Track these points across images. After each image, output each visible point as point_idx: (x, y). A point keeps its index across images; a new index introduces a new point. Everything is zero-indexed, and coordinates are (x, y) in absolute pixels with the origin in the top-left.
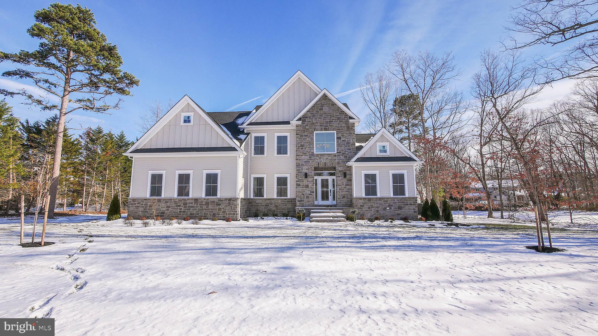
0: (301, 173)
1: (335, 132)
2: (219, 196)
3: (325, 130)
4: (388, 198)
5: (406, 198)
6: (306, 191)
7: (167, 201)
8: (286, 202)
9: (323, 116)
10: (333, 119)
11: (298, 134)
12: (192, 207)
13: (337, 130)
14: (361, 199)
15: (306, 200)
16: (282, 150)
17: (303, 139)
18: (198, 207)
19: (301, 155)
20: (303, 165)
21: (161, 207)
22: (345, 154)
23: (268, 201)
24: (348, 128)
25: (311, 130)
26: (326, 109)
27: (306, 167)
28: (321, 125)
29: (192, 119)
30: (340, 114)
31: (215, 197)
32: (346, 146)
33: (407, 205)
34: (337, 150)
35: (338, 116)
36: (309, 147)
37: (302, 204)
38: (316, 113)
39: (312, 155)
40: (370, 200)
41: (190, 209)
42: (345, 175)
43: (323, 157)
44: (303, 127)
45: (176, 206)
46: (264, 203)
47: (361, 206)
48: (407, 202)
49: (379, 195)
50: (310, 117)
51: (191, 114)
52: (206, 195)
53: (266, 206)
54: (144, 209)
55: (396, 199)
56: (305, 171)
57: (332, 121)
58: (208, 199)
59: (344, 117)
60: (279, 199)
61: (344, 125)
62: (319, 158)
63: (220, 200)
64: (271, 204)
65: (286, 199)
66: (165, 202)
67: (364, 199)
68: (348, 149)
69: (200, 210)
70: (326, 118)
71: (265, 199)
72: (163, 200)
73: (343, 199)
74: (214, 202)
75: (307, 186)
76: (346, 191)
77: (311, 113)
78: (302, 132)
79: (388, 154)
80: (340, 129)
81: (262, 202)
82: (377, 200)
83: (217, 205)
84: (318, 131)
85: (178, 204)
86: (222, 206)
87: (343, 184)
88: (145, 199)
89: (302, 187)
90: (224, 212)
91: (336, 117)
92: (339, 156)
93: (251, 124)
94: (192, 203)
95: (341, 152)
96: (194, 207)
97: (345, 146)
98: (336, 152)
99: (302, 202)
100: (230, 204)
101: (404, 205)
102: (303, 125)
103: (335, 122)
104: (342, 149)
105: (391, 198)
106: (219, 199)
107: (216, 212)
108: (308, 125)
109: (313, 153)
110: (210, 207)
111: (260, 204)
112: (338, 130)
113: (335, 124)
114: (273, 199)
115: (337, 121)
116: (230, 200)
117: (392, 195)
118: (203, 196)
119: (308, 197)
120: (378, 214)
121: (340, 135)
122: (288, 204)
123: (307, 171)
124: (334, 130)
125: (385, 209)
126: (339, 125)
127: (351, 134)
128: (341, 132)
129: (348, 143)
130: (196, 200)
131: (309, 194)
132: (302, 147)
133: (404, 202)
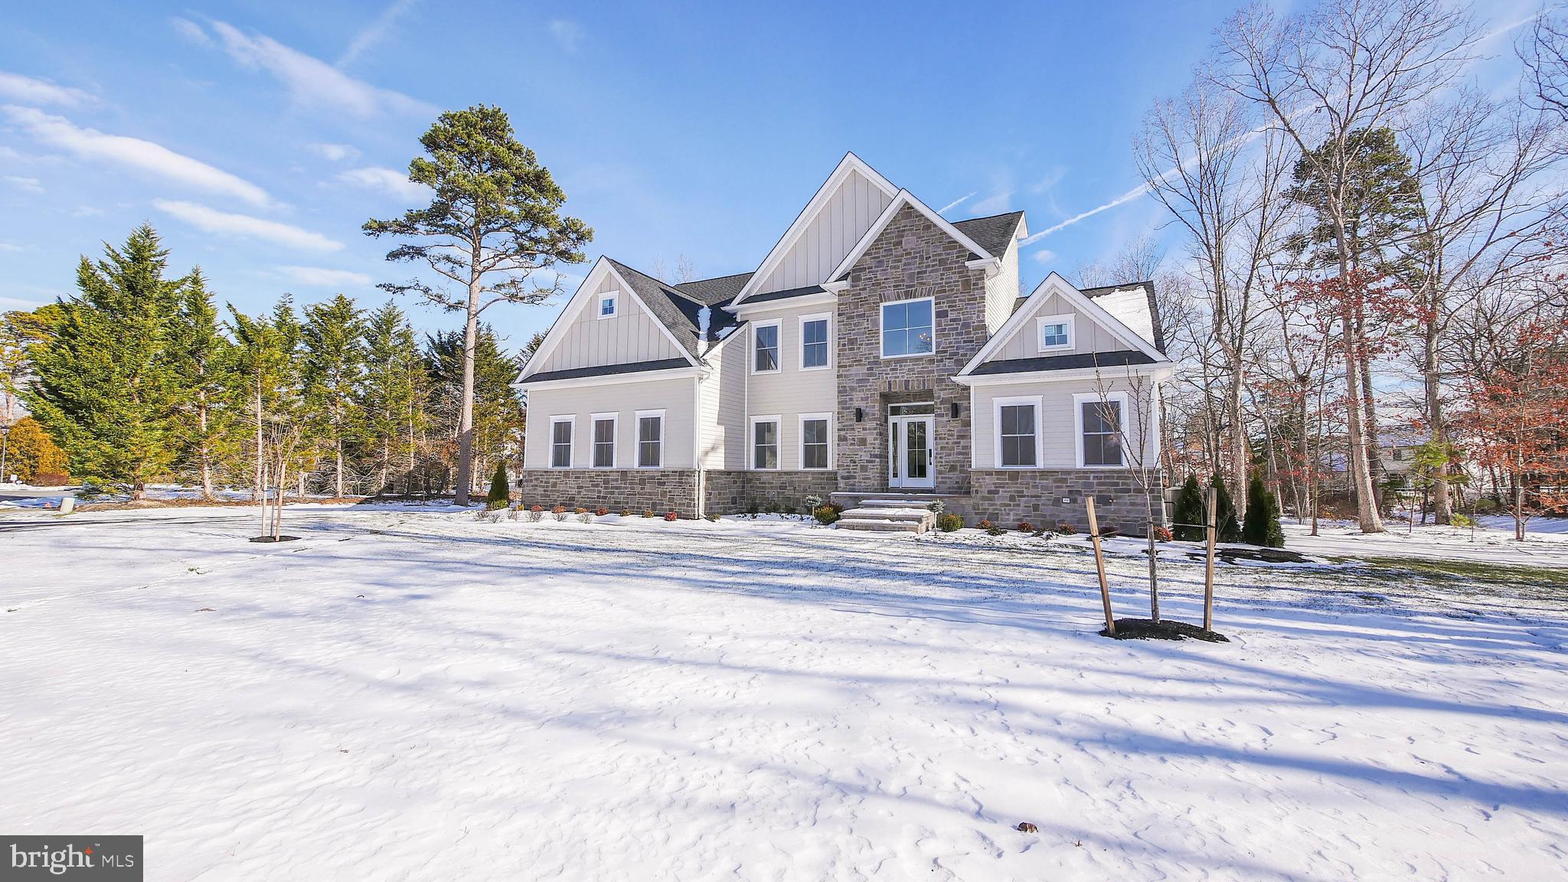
0: (849, 408)
1: (932, 298)
2: (662, 466)
3: (908, 295)
4: (1068, 472)
5: (1123, 471)
6: (860, 453)
7: (579, 474)
8: (823, 479)
9: (903, 261)
10: (928, 266)
11: (844, 314)
12: (617, 488)
13: (938, 292)
14: (989, 473)
15: (859, 475)
16: (814, 355)
17: (855, 325)
18: (627, 488)
19: (850, 366)
20: (852, 389)
21: (570, 487)
22: (956, 354)
23: (785, 478)
24: (967, 284)
25: (871, 300)
26: (909, 242)
27: (862, 395)
28: (897, 286)
29: (615, 305)
30: (945, 249)
31: (656, 468)
32: (960, 334)
33: (1129, 491)
34: (938, 345)
35: (940, 255)
36: (867, 344)
37: (851, 485)
38: (884, 256)
39: (876, 363)
40: (1014, 476)
41: (613, 493)
42: (955, 411)
43: (901, 366)
44: (853, 295)
45: (593, 486)
46: (776, 482)
47: (990, 492)
48: (1127, 484)
49: (1040, 464)
50: (871, 268)
51: (614, 295)
52: (642, 464)
53: (780, 487)
54: (545, 491)
55: (1092, 475)
56: (857, 404)
57: (925, 272)
58: (643, 472)
59: (958, 257)
60: (808, 472)
61: (955, 277)
62: (892, 370)
63: (664, 474)
64: (791, 483)
65: (823, 473)
66: (576, 478)
67: (999, 473)
68: (965, 342)
69: (630, 495)
70: (909, 264)
71: (780, 473)
72: (573, 473)
73: (951, 475)
74: (654, 478)
75: (863, 442)
76: (960, 453)
77: (874, 258)
78: (852, 307)
79: (1070, 347)
80: (945, 291)
81: (773, 478)
82: (1034, 478)
83: (659, 483)
84: (889, 300)
85: (595, 481)
86: (668, 488)
87: (952, 435)
88: (545, 472)
89: (851, 444)
90: (671, 500)
91: (934, 261)
92: (941, 361)
94: (617, 480)
95: (946, 352)
96: (620, 488)
97: (958, 334)
98: (934, 352)
99: (851, 481)
100: (682, 483)
101: (1116, 491)
102: (854, 290)
103: (932, 271)
104: (950, 343)
105: (1078, 472)
106: (661, 472)
107: (656, 499)
108: (865, 289)
109: (878, 357)
110: (648, 488)
111: (769, 483)
112: (941, 293)
113: (931, 278)
114: (796, 473)
115: (937, 270)
116: (682, 473)
117: (1080, 464)
118: (636, 465)
119: (864, 469)
120: (1035, 516)
121: (945, 307)
122: (828, 484)
123: (862, 405)
124: (929, 295)
125: (1057, 502)
126: (942, 279)
127: (975, 299)
128: (948, 297)
129: (966, 325)
130: (624, 474)
131: (868, 461)
132: (852, 344)
133: (1117, 484)
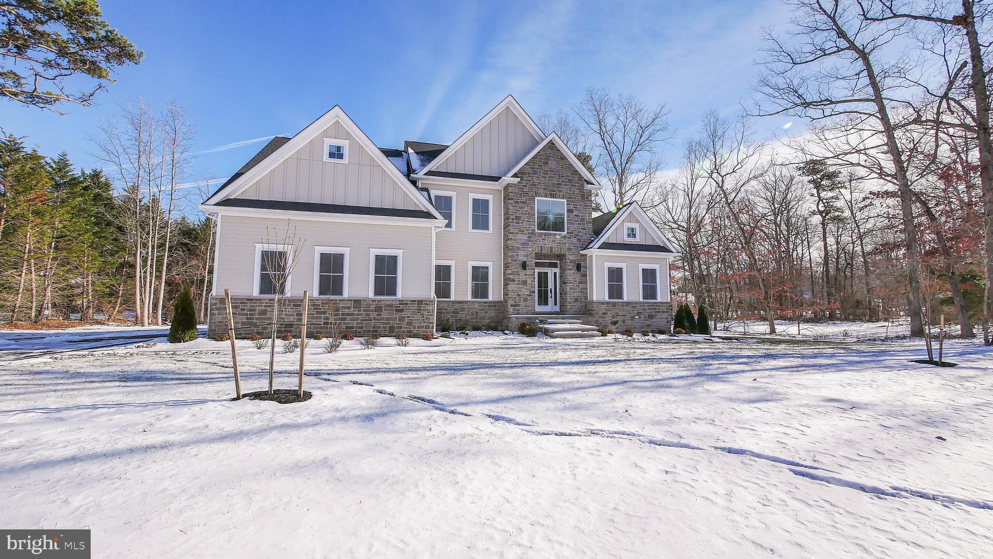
0: (516, 261)
1: (565, 201)
2: (400, 295)
3: (552, 196)
4: (637, 303)
5: (658, 303)
6: (523, 290)
7: (297, 303)
8: (486, 306)
9: (549, 175)
10: (563, 181)
11: (512, 199)
12: (349, 315)
13: (569, 198)
14: (603, 303)
15: (522, 304)
16: (480, 221)
17: (520, 207)
18: (361, 315)
19: (516, 233)
20: (518, 249)
21: (286, 315)
22: (578, 235)
23: (457, 306)
24: (583, 196)
25: (531, 194)
26: (552, 164)
27: (524, 253)
28: (545, 189)
29: (346, 152)
30: (572, 174)
31: (393, 297)
32: (580, 224)
33: (659, 312)
34: (568, 229)
35: (569, 177)
36: (528, 221)
37: (518, 310)
38: (538, 169)
39: (533, 234)
40: (614, 304)
41: (345, 319)
42: (579, 267)
43: (548, 238)
44: (519, 188)
45: (317, 313)
46: (451, 309)
47: (603, 314)
48: (659, 309)
49: (625, 299)
50: (530, 174)
51: (344, 143)
52: (377, 293)
53: (454, 313)
54: (247, 319)
55: (646, 305)
56: (522, 258)
57: (561, 184)
58: (380, 301)
59: (578, 180)
60: (475, 302)
61: (577, 191)
62: (543, 239)
63: (402, 302)
64: (463, 309)
65: (486, 302)
66: (294, 305)
67: (608, 303)
68: (582, 229)
69: (365, 320)
70: (552, 177)
71: (453, 302)
72: (290, 301)
73: (575, 304)
74: (391, 306)
75: (525, 283)
76: (579, 292)
77: (531, 168)
78: (518, 196)
79: (638, 240)
80: (571, 198)
81: (448, 306)
82: (623, 306)
83: (397, 311)
84: (541, 197)
85: (321, 309)
86: (406, 314)
87: (576, 281)
88: (248, 300)
89: (518, 284)
90: (410, 324)
91: (566, 179)
92: (570, 238)
93: (430, 173)
94: (349, 308)
95: (572, 233)
96: (353, 314)
97: (579, 224)
98: (566, 232)
99: (518, 308)
100: (421, 310)
101: (656, 312)
102: (520, 186)
103: (565, 185)
104: (575, 228)
105: (641, 303)
106: (399, 301)
107: (396, 323)
108: (526, 186)
109: (534, 230)
110: (385, 314)
111: (444, 309)
112: (569, 199)
113: (565, 189)
114: (466, 302)
115: (568, 185)
116: (420, 302)
117: (641, 300)
118: (371, 295)
119: (525, 300)
120: (624, 326)
121: (572, 207)
122: (489, 310)
123: (525, 259)
124: (563, 199)
125: (633, 318)
126: (570, 191)
127: (587, 206)
128: (573, 201)
129: (583, 220)
130: (357, 302)
131: (528, 295)
132: (518, 220)
133: (655, 309)
